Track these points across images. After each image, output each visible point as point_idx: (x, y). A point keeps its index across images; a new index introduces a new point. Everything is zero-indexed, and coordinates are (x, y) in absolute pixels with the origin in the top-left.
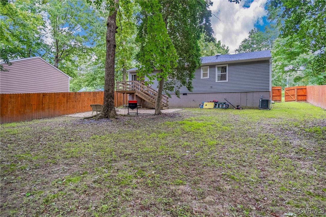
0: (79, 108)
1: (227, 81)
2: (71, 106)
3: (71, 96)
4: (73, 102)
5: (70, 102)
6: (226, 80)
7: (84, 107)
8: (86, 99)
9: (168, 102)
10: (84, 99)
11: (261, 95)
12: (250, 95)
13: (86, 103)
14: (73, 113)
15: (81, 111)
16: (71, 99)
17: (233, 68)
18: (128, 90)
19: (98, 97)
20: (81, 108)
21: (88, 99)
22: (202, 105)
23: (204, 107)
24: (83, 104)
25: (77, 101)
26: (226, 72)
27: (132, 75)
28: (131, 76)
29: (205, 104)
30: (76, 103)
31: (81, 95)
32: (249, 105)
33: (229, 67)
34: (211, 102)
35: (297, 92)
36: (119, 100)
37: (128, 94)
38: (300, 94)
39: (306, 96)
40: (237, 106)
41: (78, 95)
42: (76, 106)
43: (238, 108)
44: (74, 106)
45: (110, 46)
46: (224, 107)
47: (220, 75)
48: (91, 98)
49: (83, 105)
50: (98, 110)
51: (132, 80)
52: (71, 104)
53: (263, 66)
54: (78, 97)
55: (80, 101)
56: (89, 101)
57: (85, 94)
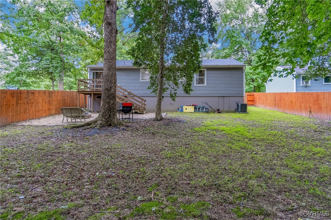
0: (32, 112)
1: (205, 84)
2: (22, 111)
3: (22, 95)
4: (24, 104)
5: (20, 104)
6: (203, 83)
7: (38, 111)
8: (40, 100)
9: (145, 105)
10: (38, 100)
11: (237, 99)
12: (226, 99)
13: (40, 106)
14: (25, 120)
15: (34, 117)
16: (22, 100)
17: (211, 72)
18: (88, 90)
19: (53, 97)
20: (34, 113)
21: (43, 100)
22: (182, 109)
23: (185, 110)
24: (37, 107)
25: (29, 102)
26: (204, 76)
27: (94, 73)
28: (92, 74)
29: (184, 107)
30: (28, 106)
31: (34, 95)
32: (225, 109)
33: (208, 71)
34: (190, 105)
35: (247, 98)
36: (75, 103)
37: (88, 96)
38: (249, 100)
39: (254, 101)
40: (217, 110)
41: (31, 94)
42: (29, 109)
43: (219, 111)
44: (26, 109)
45: (112, 30)
46: (204, 111)
47: (198, 79)
48: (47, 98)
49: (37, 109)
50: (73, 115)
51: (94, 78)
52: (21, 107)
53: (238, 73)
54: (31, 96)
55: (33, 103)
56: (44, 103)
57: (39, 93)
